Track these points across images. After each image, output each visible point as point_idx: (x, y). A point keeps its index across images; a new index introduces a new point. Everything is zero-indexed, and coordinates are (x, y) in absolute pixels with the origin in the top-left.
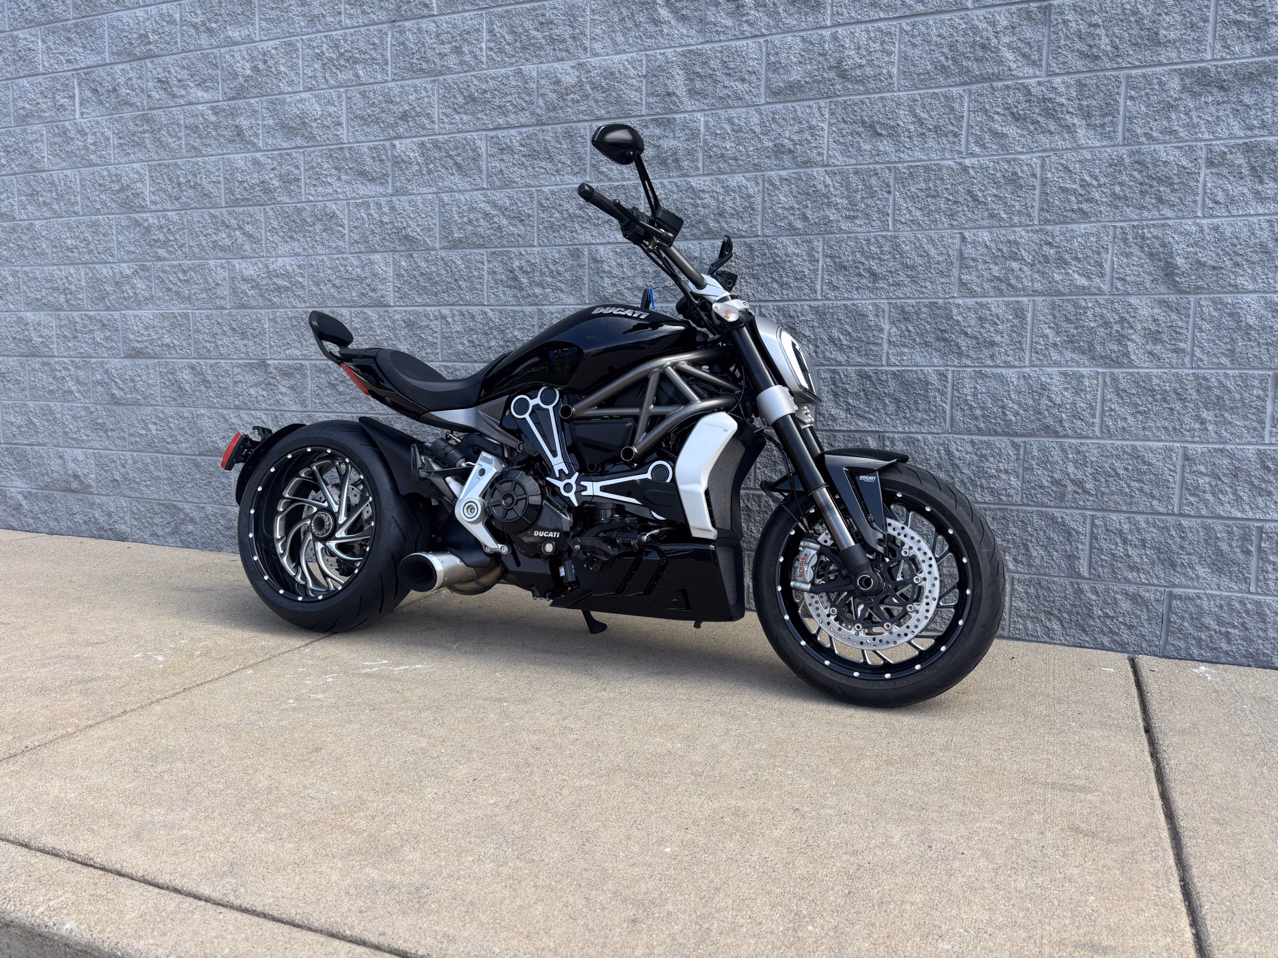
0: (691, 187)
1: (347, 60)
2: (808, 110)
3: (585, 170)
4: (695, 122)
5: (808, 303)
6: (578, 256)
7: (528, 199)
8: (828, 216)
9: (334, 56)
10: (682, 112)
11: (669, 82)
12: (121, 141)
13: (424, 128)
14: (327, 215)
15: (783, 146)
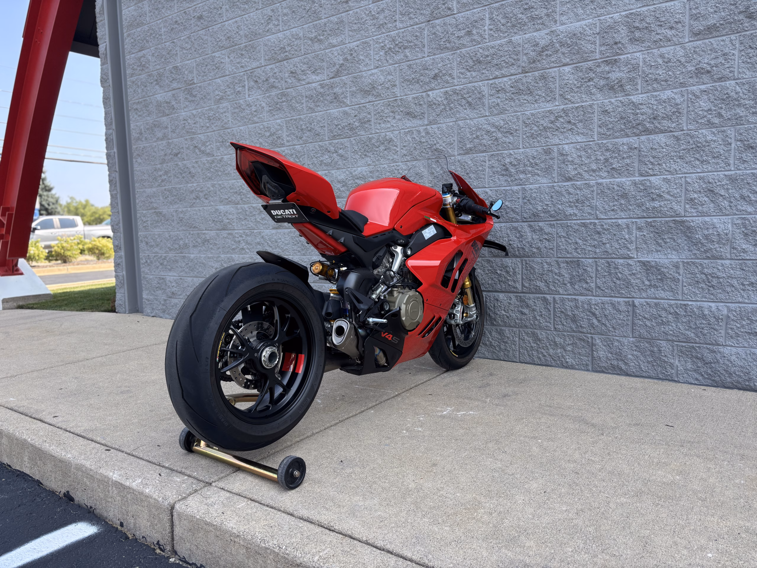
0: (633, 102)
1: (400, 48)
2: (722, 43)
3: (555, 99)
4: (635, 59)
5: (723, 173)
6: (550, 153)
7: (516, 120)
8: (739, 113)
9: (392, 46)
10: (626, 54)
11: (616, 35)
12: (270, 108)
13: (448, 82)
14: (387, 140)
15: (702, 69)
